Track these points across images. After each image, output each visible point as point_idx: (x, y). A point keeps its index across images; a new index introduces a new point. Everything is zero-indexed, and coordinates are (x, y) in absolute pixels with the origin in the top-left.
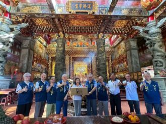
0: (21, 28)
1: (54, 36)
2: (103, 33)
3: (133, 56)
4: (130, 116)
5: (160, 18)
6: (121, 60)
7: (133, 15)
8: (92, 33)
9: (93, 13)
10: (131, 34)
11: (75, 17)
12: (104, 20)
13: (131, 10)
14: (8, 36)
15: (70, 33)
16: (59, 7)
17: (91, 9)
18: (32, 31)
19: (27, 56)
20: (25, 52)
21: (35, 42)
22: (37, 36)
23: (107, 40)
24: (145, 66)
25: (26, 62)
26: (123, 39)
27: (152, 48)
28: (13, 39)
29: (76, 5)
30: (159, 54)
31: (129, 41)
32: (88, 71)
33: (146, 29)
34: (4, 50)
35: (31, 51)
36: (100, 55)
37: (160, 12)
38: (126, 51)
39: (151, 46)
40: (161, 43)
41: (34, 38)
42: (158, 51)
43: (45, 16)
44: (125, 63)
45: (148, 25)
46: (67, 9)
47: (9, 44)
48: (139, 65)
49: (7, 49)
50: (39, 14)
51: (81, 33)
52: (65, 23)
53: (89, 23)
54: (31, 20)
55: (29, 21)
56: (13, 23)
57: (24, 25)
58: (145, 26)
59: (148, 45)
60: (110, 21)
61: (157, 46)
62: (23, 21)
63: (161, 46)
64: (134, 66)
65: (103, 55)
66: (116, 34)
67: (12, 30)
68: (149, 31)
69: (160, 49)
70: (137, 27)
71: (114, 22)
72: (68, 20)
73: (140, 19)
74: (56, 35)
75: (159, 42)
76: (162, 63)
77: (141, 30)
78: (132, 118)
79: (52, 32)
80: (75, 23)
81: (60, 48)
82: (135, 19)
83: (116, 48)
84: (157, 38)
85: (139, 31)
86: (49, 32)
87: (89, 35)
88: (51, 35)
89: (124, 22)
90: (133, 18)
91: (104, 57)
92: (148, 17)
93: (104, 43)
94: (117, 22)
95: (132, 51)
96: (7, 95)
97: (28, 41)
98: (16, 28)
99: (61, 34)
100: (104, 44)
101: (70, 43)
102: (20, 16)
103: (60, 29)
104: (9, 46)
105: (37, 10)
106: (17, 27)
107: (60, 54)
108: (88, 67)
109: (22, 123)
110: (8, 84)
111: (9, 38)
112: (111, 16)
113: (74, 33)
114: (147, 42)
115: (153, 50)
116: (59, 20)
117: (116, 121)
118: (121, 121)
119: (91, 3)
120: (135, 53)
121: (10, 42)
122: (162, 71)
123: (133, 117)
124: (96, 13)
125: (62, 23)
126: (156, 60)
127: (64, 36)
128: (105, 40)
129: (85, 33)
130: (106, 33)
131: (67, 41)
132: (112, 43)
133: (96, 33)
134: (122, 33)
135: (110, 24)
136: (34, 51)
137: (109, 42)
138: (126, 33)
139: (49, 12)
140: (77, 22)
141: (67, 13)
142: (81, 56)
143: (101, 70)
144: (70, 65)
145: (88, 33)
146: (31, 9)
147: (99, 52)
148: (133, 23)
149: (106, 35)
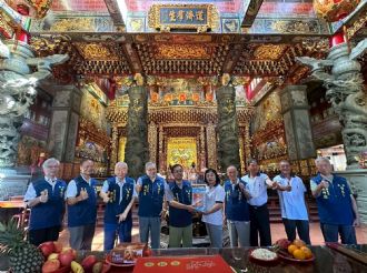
0: (52, 66)
1: (124, 82)
2: (231, 73)
3: (297, 123)
4: (291, 247)
5: (357, 38)
6: (271, 132)
7: (296, 32)
8: (206, 73)
9: (209, 30)
10: (293, 75)
11: (169, 38)
12: (232, 46)
13: (292, 23)
14: (24, 81)
15: (159, 73)
16: (134, 18)
17: (204, 21)
18: (75, 72)
19: (65, 125)
20: (60, 116)
21: (81, 95)
22: (87, 82)
23: (239, 90)
24: (325, 146)
25: (62, 138)
26: (275, 87)
27: (341, 104)
28: (36, 88)
29: (172, 13)
30: (357, 117)
31: (288, 91)
32: (198, 157)
33: (326, 62)
34: (16, 113)
35: (73, 114)
36: (224, 122)
37: (358, 25)
38: (282, 113)
39: (338, 101)
40: (360, 94)
41: (79, 87)
42: (355, 112)
43: (104, 38)
44: (281, 139)
45: (331, 54)
46: (151, 24)
47: (28, 99)
48: (312, 144)
49: (23, 109)
50: (91, 35)
51: (182, 74)
52: (146, 54)
53: (200, 52)
54: (75, 48)
55: (69, 49)
56: (36, 55)
57: (59, 58)
58: (325, 55)
59: (332, 100)
60: (245, 47)
61: (350, 101)
62: (56, 51)
63: (360, 101)
64: (302, 146)
65: (231, 122)
66: (260, 75)
67: (33, 69)
68: (332, 67)
69: (359, 108)
70: (305, 60)
71: (255, 49)
72: (155, 47)
73: (312, 42)
74: (127, 79)
75: (356, 91)
76: (364, 138)
77: (316, 66)
78: (296, 252)
79: (119, 73)
80: (169, 52)
81: (138, 106)
82: (300, 43)
83: (260, 108)
84: (351, 82)
85: (311, 67)
86: (112, 74)
87: (200, 78)
88: (116, 79)
89: (277, 50)
90: (297, 39)
91: (234, 126)
92: (330, 37)
93: (234, 95)
94: (261, 48)
95: (296, 112)
96: (22, 209)
97: (68, 93)
98: (42, 64)
99: (138, 76)
100: (233, 99)
101: (159, 96)
102: (51, 40)
103: (136, 67)
104: (27, 104)
105: (87, 25)
106: (45, 64)
107: (135, 120)
108: (199, 148)
109: (59, 259)
111: (27, 86)
112: (248, 37)
113: (167, 74)
114: (330, 92)
115: (344, 110)
116: (134, 46)
117: (260, 258)
118: (272, 258)
119: (204, 9)
120: (303, 116)
121: (28, 95)
122: (363, 156)
124: (216, 30)
125: (140, 53)
126: (349, 131)
127: (145, 81)
128: (234, 90)
129: (192, 74)
130: (237, 73)
131: (152, 93)
132: (251, 96)
133: (214, 73)
134: (273, 74)
135: (245, 54)
136: (79, 114)
137: (244, 94)
138: (281, 74)
139: (113, 29)
140: (173, 51)
141: (151, 30)
142: (181, 125)
143: (226, 155)
144: (158, 145)
145: (199, 74)
146: (73, 23)
147: (221, 116)
148: (296, 49)
149: (237, 78)
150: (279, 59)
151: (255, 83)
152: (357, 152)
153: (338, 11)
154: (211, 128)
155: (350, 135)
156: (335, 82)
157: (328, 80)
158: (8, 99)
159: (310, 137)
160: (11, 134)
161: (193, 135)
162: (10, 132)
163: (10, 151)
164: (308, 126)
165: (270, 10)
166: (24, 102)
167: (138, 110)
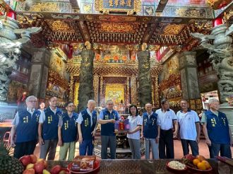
0: (31, 34)
1: (78, 47)
2: (148, 43)
3: (189, 76)
4: (195, 161)
5: (231, 22)
6: (172, 82)
7: (191, 16)
8: (132, 43)
9: (135, 13)
10: (188, 45)
11: (108, 18)
12: (149, 25)
14: (12, 44)
15: (101, 42)
16: (86, 4)
17: (132, 8)
18: (46, 39)
19: (39, 74)
20: (36, 68)
21: (50, 54)
22: (54, 47)
23: (153, 53)
25: (38, 83)
26: (175, 53)
27: (218, 64)
28: (20, 49)
29: (111, 1)
30: (228, 73)
31: (184, 55)
32: (125, 97)
33: (210, 37)
34: (7, 65)
35: (45, 67)
36: (143, 74)
37: (232, 13)
38: (180, 69)
39: (217, 62)
40: (231, 58)
41: (49, 49)
42: (227, 70)
43: (65, 16)
44: (178, 86)
45: (214, 31)
46: (97, 6)
47: (15, 56)
48: (198, 90)
49: (11, 63)
50: (57, 14)
51: (116, 43)
52: (93, 28)
53: (128, 28)
54: (46, 23)
55: (42, 23)
56: (20, 27)
57: (36, 30)
58: (209, 32)
59: (213, 61)
60: (158, 25)
61: (225, 62)
62: (34, 25)
63: (231, 62)
65: (147, 75)
66: (166, 44)
67: (18, 36)
68: (213, 40)
69: (230, 67)
70: (197, 35)
71: (164, 27)
72: (99, 24)
73: (201, 23)
74: (80, 44)
75: (228, 56)
76: (232, 86)
77: (203, 38)
78: (199, 164)
79: (75, 41)
80: (108, 28)
82: (194, 23)
83: (165, 65)
84: (226, 50)
85: (200, 40)
86: (70, 41)
87: (128, 45)
88: (73, 44)
89: (178, 28)
90: (192, 21)
91: (148, 77)
92: (213, 20)
93: (149, 57)
94: (168, 27)
95: (189, 69)
97: (42, 53)
98: (24, 33)
99: (87, 43)
100: (149, 59)
101: (100, 56)
102: (30, 17)
103: (87, 37)
104: (14, 60)
105: (53, 8)
106: (26, 33)
107: (85, 72)
108: (126, 91)
109: (34, 168)
111: (14, 47)
112: (160, 18)
113: (106, 42)
114: (212, 56)
115: (220, 68)
116: (85, 22)
117: (175, 168)
118: (183, 168)
121: (15, 54)
122: (231, 98)
123: (201, 161)
124: (139, 14)
125: (89, 28)
126: (222, 82)
127: (92, 47)
128: (150, 54)
129: (122, 42)
130: (152, 43)
131: (96, 54)
132: (160, 58)
133: (137, 42)
134: (175, 44)
135: (158, 30)
136: (49, 67)
137: (155, 57)
138: (180, 44)
139: (71, 11)
140: (110, 27)
141: (97, 13)
142: (114, 76)
143: (143, 96)
144: (99, 88)
145: (127, 43)
146: (45, 6)
147: (141, 70)
148: (191, 28)
149: (151, 46)
151: (162, 50)
152: (227, 96)
153: (221, 2)
155: (223, 84)
156: (215, 50)
157: (211, 49)
158: (2, 56)
159: (197, 85)
160: (4, 79)
161: (123, 82)
162: (3, 78)
163: (4, 90)
164: (196, 78)
166: (12, 58)
167: (87, 65)
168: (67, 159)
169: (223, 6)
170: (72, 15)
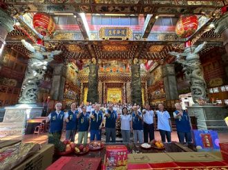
1: (87, 62)
2: (138, 58)
3: (170, 83)
4: (157, 143)
5: (198, 43)
6: (158, 86)
7: (168, 40)
8: (126, 58)
9: (127, 39)
10: (168, 59)
11: (108, 43)
12: (138, 46)
13: (167, 35)
14: (41, 63)
15: (104, 58)
16: (92, 34)
17: (125, 35)
18: (64, 57)
19: (59, 82)
20: (56, 78)
21: (66, 68)
22: (69, 62)
23: (142, 66)
24: (184, 93)
25: (57, 89)
26: (159, 65)
27: (190, 75)
28: (47, 66)
29: (110, 31)
30: (197, 81)
31: (166, 67)
32: (122, 98)
33: (183, 54)
34: (37, 78)
35: (63, 78)
36: (135, 82)
37: (198, 38)
38: (163, 77)
39: (188, 73)
40: (199, 70)
41: (65, 64)
42: (197, 79)
43: (78, 42)
44: (162, 90)
45: (185, 50)
46: (101, 35)
47: (43, 72)
49: (40, 76)
50: (72, 41)
51: (115, 58)
52: (98, 49)
53: (123, 48)
54: (65, 47)
55: (62, 47)
56: (46, 50)
57: (57, 52)
58: (183, 51)
59: (186, 73)
60: (145, 47)
61: (194, 73)
63: (199, 73)
64: (172, 93)
66: (152, 59)
67: (45, 57)
68: (186, 57)
69: (197, 76)
70: (173, 53)
71: (149, 47)
72: (102, 46)
73: (176, 45)
74: (88, 60)
75: (197, 69)
76: (200, 91)
77: (178, 56)
79: (85, 58)
80: (108, 48)
82: (171, 45)
83: (152, 74)
84: (194, 64)
85: (175, 57)
86: (81, 58)
87: (123, 60)
88: (83, 60)
89: (160, 47)
90: (170, 43)
91: (139, 83)
92: (185, 43)
93: (139, 68)
94: (153, 47)
95: (169, 77)
96: (40, 123)
97: (61, 67)
99: (94, 59)
100: (139, 70)
101: (103, 69)
102: (54, 44)
103: (93, 55)
105: (71, 37)
106: (51, 55)
107: (92, 81)
108: (123, 93)
110: (41, 112)
111: (43, 65)
112: (146, 42)
113: (107, 59)
114: (184, 69)
115: (191, 77)
116: (92, 46)
118: (149, 147)
119: (125, 29)
120: (173, 79)
121: (43, 70)
122: (200, 100)
124: (131, 39)
126: (193, 87)
127: (97, 62)
128: (139, 66)
129: (119, 58)
130: (141, 58)
131: (100, 67)
132: (148, 68)
133: (130, 58)
134: (158, 58)
135: (145, 49)
136: (65, 77)
137: (145, 67)
138: (162, 58)
139: (82, 39)
140: (110, 48)
141: (100, 39)
142: (114, 82)
143: (136, 99)
144: (103, 92)
145: (123, 58)
146: (64, 36)
147: (133, 79)
148: (169, 47)
149: (141, 60)
150: (161, 51)
151: (150, 62)
152: (197, 98)
153: (186, 34)
154: (128, 84)
155: (194, 89)
156: (187, 64)
157: (184, 63)
158: (34, 72)
159: (176, 89)
161: (120, 87)
162: (35, 87)
163: (35, 96)
164: (175, 84)
165: (156, 30)
166: (41, 73)
167: (94, 75)
168: (83, 142)
169: (188, 36)
170: (83, 41)
